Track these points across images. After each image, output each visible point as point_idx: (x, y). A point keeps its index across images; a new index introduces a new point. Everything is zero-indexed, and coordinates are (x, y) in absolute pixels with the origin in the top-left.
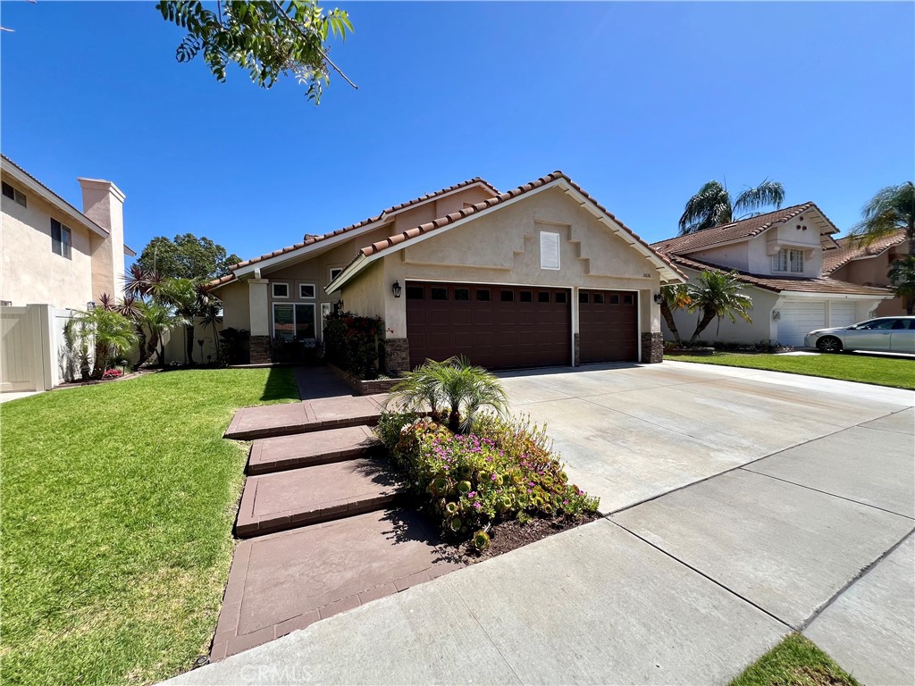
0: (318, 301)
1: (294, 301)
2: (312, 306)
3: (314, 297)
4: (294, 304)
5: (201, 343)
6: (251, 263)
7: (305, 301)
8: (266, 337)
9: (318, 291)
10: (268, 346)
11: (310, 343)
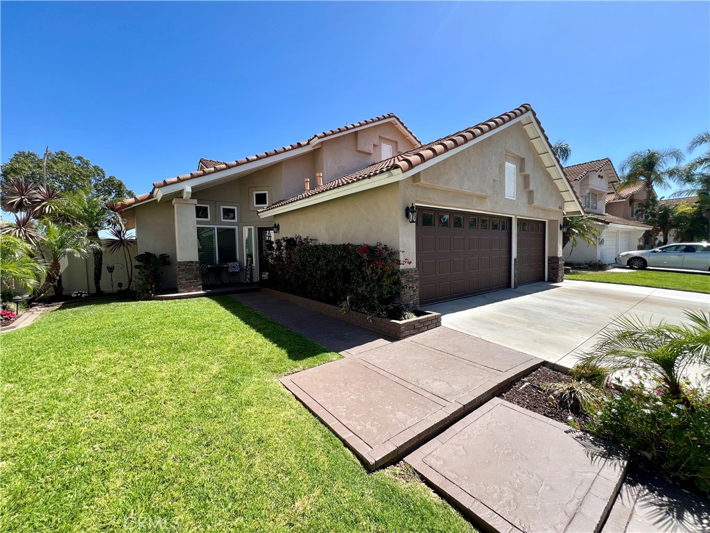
0: (241, 224)
1: (216, 223)
2: (233, 230)
3: (236, 221)
4: (216, 227)
5: (111, 269)
6: (180, 181)
7: (227, 224)
8: (196, 262)
9: (240, 214)
10: (198, 272)
11: (234, 267)
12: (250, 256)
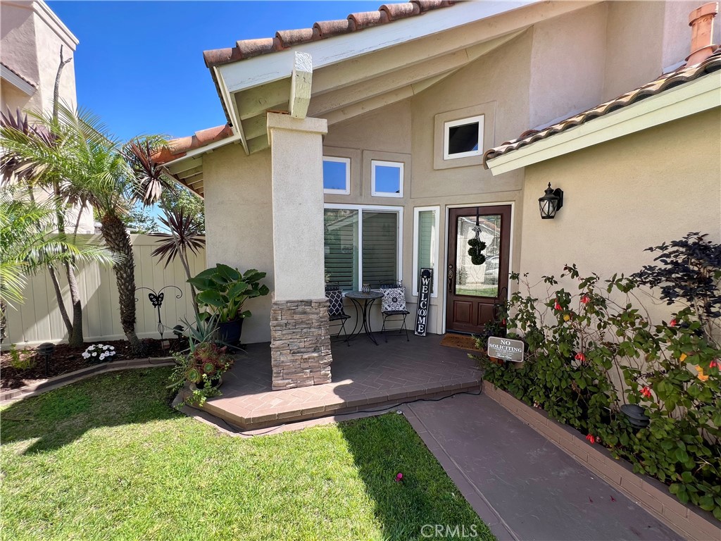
1: (361, 201)
2: (394, 216)
3: (401, 194)
4: (360, 208)
5: (157, 300)
7: (381, 201)
8: (320, 303)
9: (410, 179)
10: (323, 332)
11: (395, 300)
12: (426, 273)
